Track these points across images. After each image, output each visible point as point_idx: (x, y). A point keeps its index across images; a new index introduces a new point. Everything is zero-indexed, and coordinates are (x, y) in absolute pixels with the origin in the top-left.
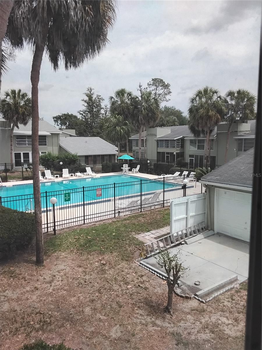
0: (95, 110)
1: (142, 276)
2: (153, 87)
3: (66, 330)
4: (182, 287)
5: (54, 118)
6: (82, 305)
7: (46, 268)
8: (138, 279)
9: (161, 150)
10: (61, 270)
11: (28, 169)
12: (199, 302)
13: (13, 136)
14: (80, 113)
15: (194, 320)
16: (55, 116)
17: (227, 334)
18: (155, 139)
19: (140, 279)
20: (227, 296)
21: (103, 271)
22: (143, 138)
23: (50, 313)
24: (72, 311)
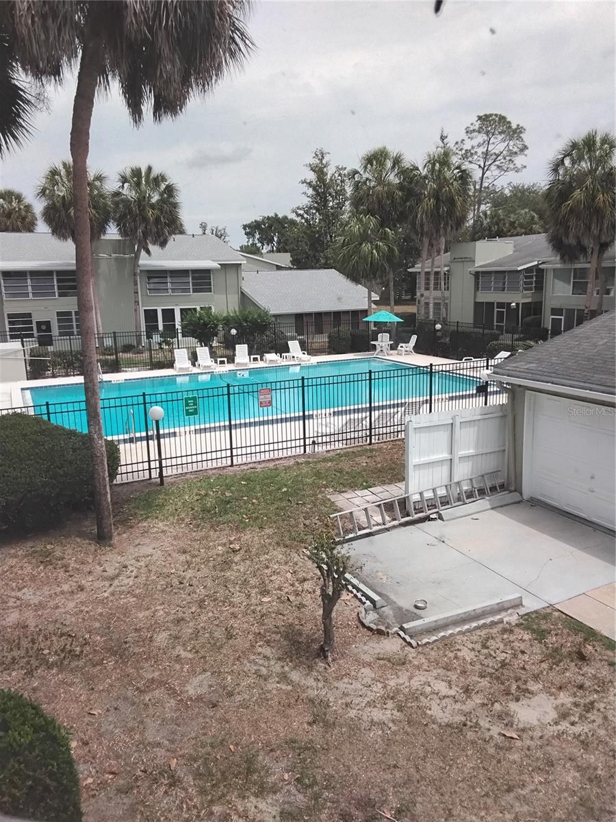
0: (331, 204)
1: (305, 580)
2: (481, 138)
3: (104, 671)
4: (383, 609)
5: (245, 227)
6: (155, 627)
7: (116, 551)
8: (292, 585)
9: (484, 297)
10: (144, 557)
11: (164, 344)
12: (404, 644)
13: (139, 271)
14: (296, 213)
15: (373, 679)
16: (248, 222)
17: (432, 716)
18: (469, 270)
19: (298, 585)
20: (475, 638)
21: (227, 564)
22: (439, 269)
23: (87, 636)
24: (132, 636)
